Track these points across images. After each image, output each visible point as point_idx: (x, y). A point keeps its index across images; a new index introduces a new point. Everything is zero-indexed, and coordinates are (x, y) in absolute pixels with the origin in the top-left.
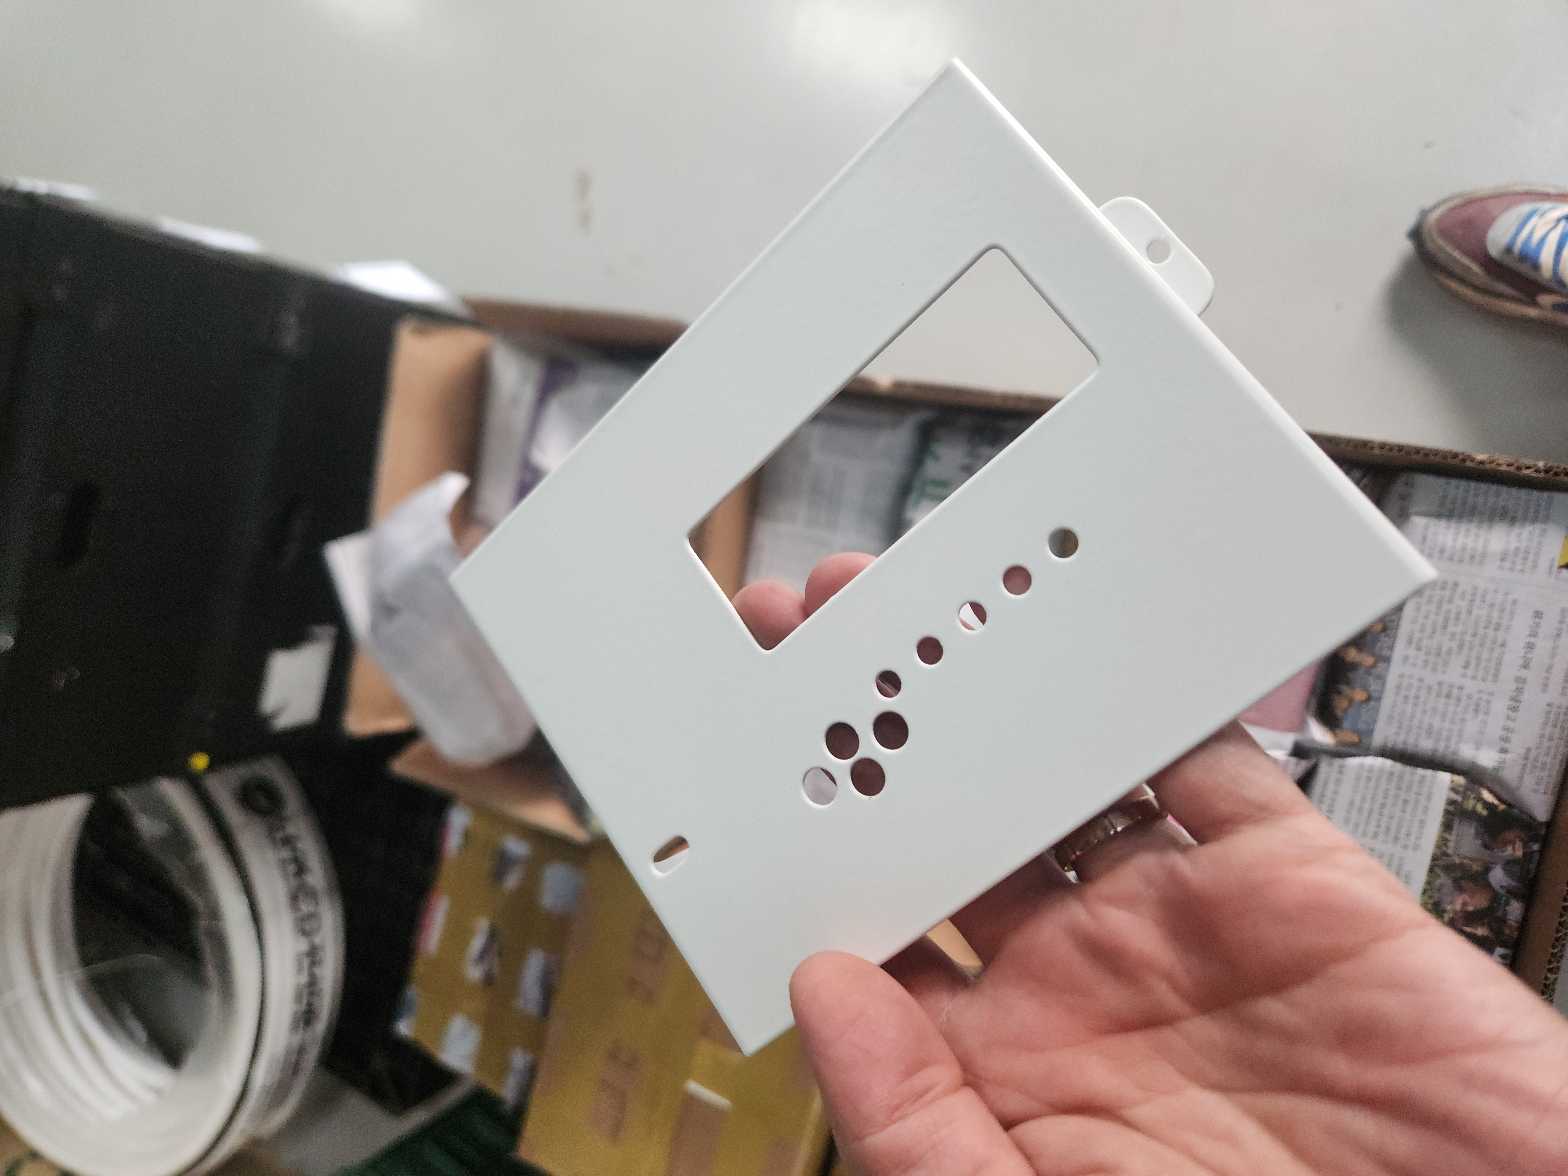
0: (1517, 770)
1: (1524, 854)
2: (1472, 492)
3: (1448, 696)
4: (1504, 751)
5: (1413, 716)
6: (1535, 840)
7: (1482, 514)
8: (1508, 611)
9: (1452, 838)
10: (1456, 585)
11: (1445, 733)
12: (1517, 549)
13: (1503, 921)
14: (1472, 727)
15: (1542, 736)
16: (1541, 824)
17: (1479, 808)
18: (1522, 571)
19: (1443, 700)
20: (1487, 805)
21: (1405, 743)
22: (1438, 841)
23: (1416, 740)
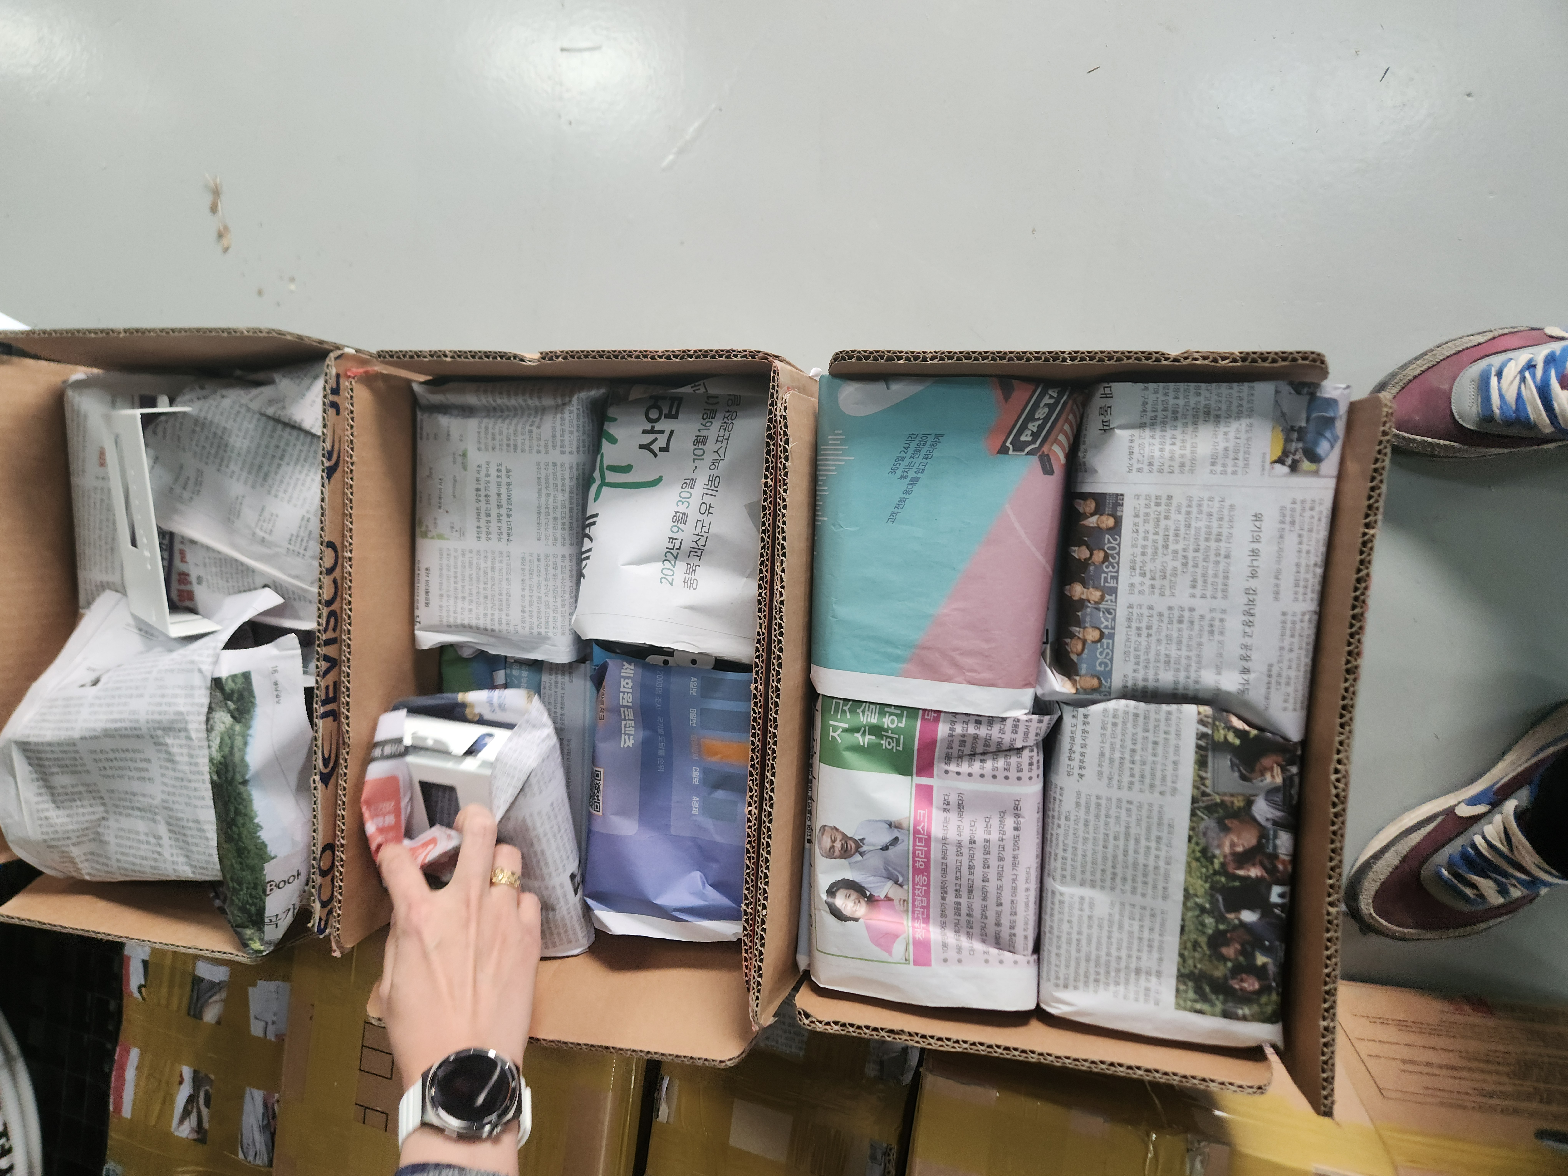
0: (1263, 691)
1: (1284, 780)
2: (1172, 394)
3: (1180, 622)
4: (1246, 671)
5: (1148, 648)
6: (1292, 763)
7: (1185, 416)
8: (1226, 518)
9: (1209, 775)
10: (1170, 498)
11: (1184, 661)
12: (1226, 449)
13: (1274, 856)
14: (1209, 651)
15: (1282, 648)
16: (1296, 743)
17: (1231, 737)
18: (1234, 473)
19: (1176, 626)
20: (1239, 733)
21: (1145, 680)
22: (1194, 781)
23: (1156, 674)
